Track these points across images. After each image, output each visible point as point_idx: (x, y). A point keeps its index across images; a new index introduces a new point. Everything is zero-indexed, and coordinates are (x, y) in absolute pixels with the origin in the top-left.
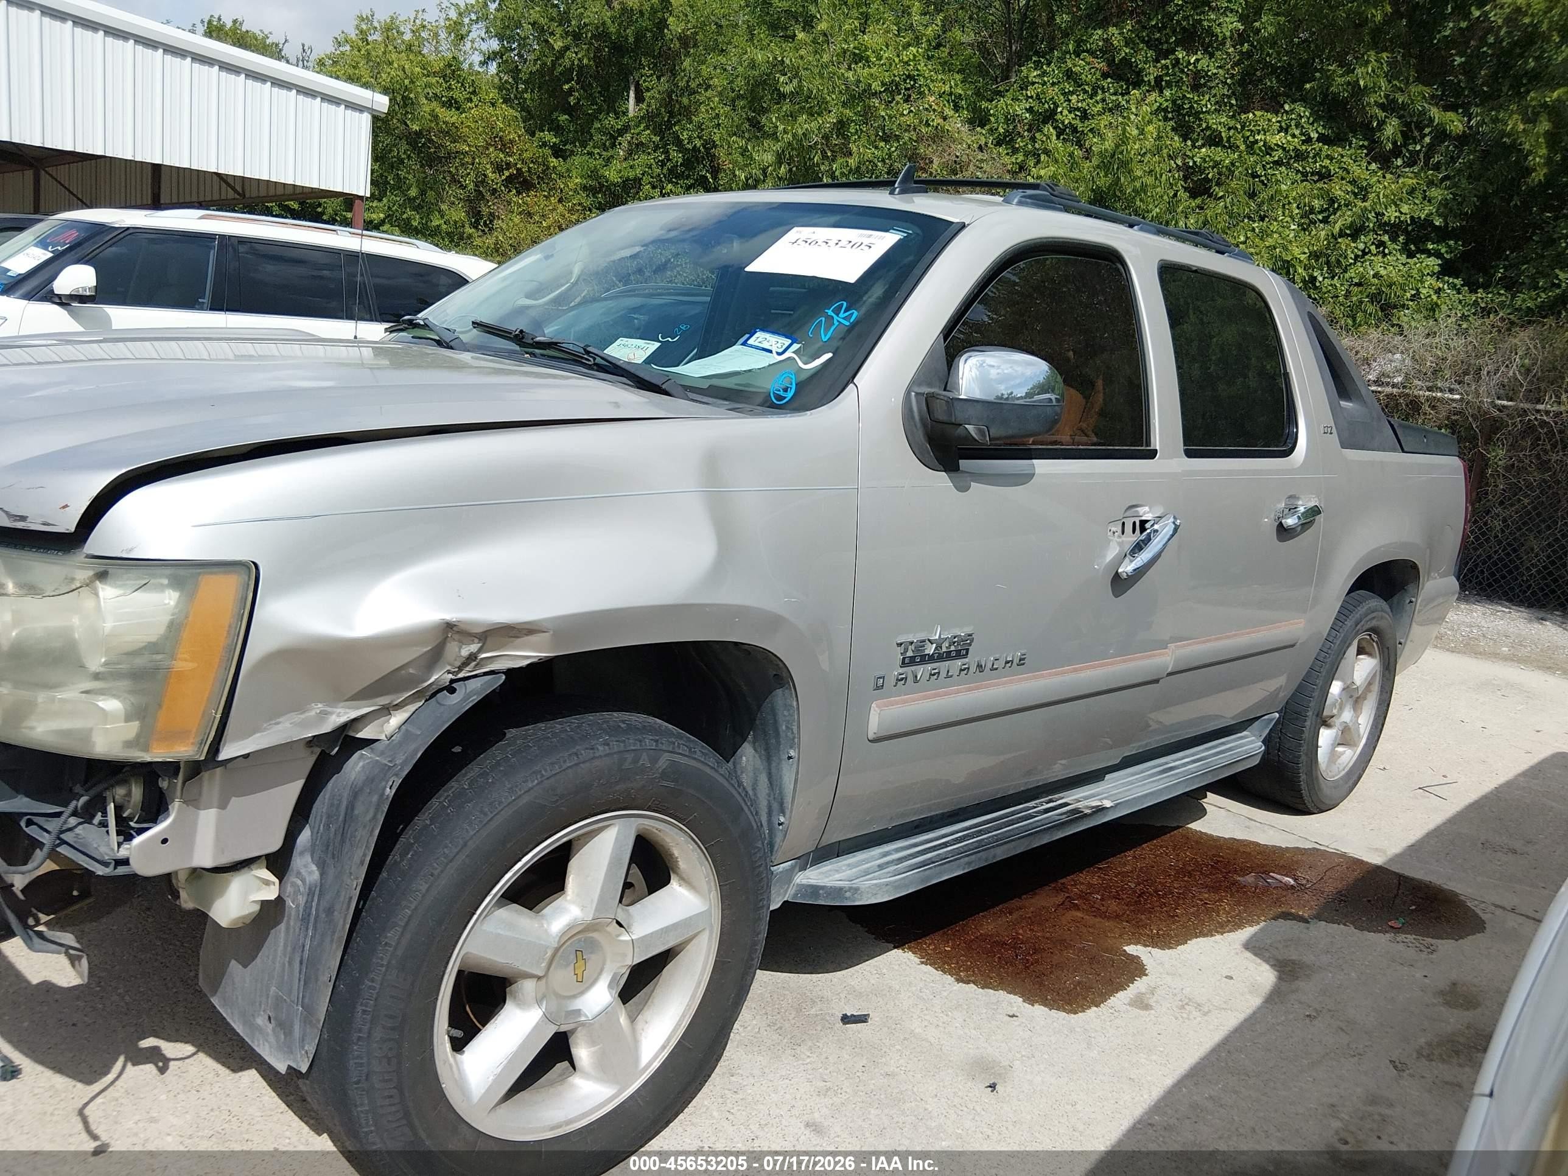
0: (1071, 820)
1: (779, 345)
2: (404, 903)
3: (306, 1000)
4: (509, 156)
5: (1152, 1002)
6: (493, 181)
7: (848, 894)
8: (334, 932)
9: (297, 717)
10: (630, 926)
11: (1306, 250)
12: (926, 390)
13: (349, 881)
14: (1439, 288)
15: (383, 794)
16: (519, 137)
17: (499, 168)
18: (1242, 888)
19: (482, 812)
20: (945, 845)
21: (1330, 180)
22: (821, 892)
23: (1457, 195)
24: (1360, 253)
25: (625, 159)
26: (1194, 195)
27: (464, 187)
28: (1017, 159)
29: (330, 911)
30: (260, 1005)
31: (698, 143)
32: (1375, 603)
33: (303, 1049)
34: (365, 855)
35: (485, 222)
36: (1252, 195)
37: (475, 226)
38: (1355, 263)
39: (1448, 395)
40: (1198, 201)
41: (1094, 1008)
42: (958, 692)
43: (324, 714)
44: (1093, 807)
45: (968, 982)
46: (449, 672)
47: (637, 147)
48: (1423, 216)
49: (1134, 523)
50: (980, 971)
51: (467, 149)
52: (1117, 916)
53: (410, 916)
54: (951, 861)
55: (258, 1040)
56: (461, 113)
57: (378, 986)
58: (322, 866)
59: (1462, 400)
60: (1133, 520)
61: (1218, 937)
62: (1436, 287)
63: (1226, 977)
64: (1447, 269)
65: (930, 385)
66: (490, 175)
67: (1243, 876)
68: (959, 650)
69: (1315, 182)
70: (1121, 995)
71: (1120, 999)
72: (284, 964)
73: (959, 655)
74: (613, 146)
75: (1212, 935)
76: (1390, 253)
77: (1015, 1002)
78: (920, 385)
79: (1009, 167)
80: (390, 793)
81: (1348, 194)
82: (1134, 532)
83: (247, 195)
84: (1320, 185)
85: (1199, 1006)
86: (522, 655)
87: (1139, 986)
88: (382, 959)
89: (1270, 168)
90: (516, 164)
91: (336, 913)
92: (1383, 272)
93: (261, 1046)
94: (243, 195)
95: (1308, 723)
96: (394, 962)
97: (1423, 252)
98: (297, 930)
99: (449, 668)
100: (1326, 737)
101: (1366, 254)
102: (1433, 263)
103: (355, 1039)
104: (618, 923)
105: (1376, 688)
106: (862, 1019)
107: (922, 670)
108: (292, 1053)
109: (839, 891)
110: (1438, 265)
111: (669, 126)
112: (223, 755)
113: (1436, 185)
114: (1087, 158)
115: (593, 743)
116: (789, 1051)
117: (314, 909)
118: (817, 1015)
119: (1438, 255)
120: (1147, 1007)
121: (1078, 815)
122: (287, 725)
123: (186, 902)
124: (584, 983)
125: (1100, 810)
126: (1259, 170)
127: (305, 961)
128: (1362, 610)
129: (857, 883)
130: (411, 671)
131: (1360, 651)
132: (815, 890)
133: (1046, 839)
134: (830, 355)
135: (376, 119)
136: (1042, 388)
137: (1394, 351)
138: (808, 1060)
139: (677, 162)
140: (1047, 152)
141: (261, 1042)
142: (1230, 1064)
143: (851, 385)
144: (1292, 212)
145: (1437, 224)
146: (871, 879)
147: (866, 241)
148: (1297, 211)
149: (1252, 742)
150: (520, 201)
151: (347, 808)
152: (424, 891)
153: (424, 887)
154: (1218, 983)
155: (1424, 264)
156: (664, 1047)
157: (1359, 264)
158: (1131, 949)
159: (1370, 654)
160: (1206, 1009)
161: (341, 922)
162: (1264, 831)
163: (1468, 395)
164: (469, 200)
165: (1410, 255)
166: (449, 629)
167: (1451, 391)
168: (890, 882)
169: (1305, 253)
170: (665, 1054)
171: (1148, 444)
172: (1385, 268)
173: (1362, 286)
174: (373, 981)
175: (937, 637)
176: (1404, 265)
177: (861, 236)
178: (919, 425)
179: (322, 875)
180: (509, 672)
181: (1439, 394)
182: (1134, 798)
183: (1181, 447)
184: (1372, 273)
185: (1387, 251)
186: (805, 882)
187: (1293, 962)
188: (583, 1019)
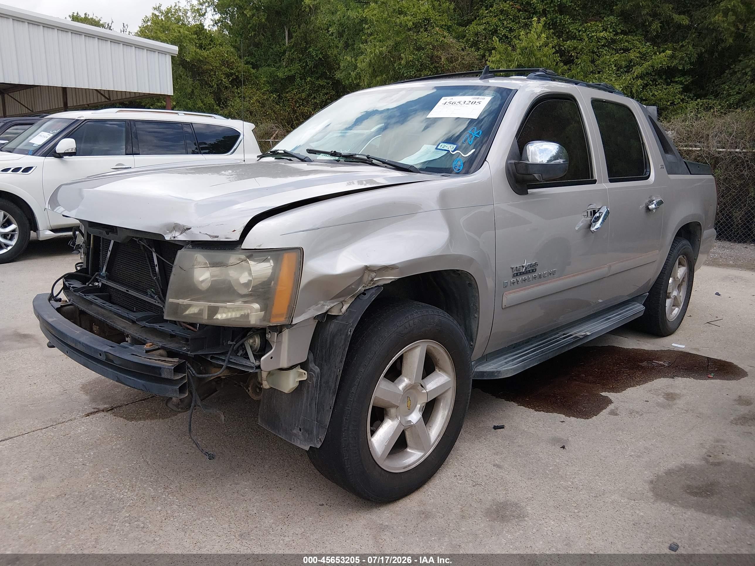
0: (576, 341)
1: (452, 148)
2: (357, 376)
3: (319, 419)
4: (232, 70)
5: (618, 412)
6: (225, 82)
7: (496, 374)
8: (330, 390)
9: (315, 307)
10: (426, 387)
11: (622, 86)
12: (513, 161)
13: (335, 370)
14: (683, 98)
15: (347, 335)
16: (235, 60)
17: (228, 75)
18: (642, 367)
19: (379, 340)
20: (528, 353)
21: (629, 52)
22: (485, 374)
23: (688, 54)
24: (645, 85)
25: (286, 67)
26: (565, 64)
27: (212, 87)
28: (480, 53)
29: (327, 382)
30: (295, 425)
31: (321, 56)
32: (685, 242)
33: (318, 438)
34: (342, 358)
35: (223, 102)
36: (593, 61)
37: (219, 105)
38: (643, 90)
39: (694, 149)
40: (568, 66)
41: (595, 417)
42: (533, 287)
43: (323, 305)
44: (583, 335)
45: (540, 411)
46: (364, 287)
47: (291, 61)
48: (673, 65)
49: (591, 211)
50: (544, 406)
51: (212, 68)
52: (594, 382)
53: (360, 381)
54: (533, 359)
55: (294, 439)
56: (206, 51)
57: (351, 409)
58: (321, 367)
59: (701, 150)
60: (590, 210)
61: (638, 387)
62: (682, 98)
63: (646, 401)
64: (686, 89)
65: (514, 159)
66: (224, 79)
67: (642, 363)
68: (531, 269)
69: (622, 53)
70: (604, 411)
71: (604, 413)
72: (307, 406)
73: (533, 271)
74: (280, 61)
75: (635, 386)
76: (659, 84)
77: (562, 417)
78: (510, 159)
79: (477, 57)
80: (350, 334)
81: (637, 58)
82: (591, 216)
83: (112, 99)
84: (624, 54)
85: (637, 412)
86: (389, 278)
87: (611, 407)
88: (351, 398)
89: (601, 48)
90: (235, 73)
91: (330, 383)
92: (656, 93)
93: (296, 442)
94: (109, 99)
95: (661, 296)
96: (355, 399)
97: (674, 82)
98: (313, 392)
99: (364, 285)
100: (668, 302)
101: (648, 85)
102: (679, 87)
103: (343, 430)
104: (421, 385)
105: (686, 279)
106: (502, 427)
107: (520, 278)
108: (312, 441)
109: (492, 373)
110: (682, 88)
111: (306, 49)
112: (294, 323)
113: (678, 50)
114: (514, 50)
115: (413, 312)
116: (476, 440)
117: (319, 383)
118: (483, 427)
119: (681, 83)
120: (617, 414)
121: (577, 339)
122: (312, 310)
123: (266, 386)
124: (410, 410)
125: (586, 336)
126: (596, 50)
127: (317, 403)
128: (680, 245)
129: (499, 369)
130: (353, 287)
131: (680, 264)
132: (483, 373)
133: (567, 349)
134: (474, 150)
135: (173, 58)
136: (556, 157)
137: (668, 130)
138: (486, 443)
139: (311, 66)
140: (494, 49)
141: (295, 440)
142: (656, 432)
143: (486, 162)
144: (613, 68)
145: (680, 68)
146: (505, 367)
147: (477, 101)
148: (615, 68)
149: (639, 306)
150: (239, 91)
151: (330, 342)
152: (363, 371)
153: (363, 370)
154: (643, 404)
155: (675, 88)
156: (439, 436)
157: (645, 90)
158: (603, 394)
159: (683, 266)
160: (641, 413)
161: (333, 386)
162: (646, 345)
163: (704, 148)
164: (214, 93)
165: (668, 84)
166: (367, 269)
167: (696, 146)
168: (513, 368)
169: (621, 87)
170: (440, 438)
171: (592, 177)
172: (657, 91)
173: (647, 100)
174: (348, 407)
175: (525, 264)
176: (665, 89)
177: (474, 98)
178: (512, 176)
179: (321, 370)
180: (385, 285)
181: (690, 148)
182: (598, 331)
183: (608, 178)
184: (651, 94)
185: (657, 83)
186: (478, 370)
187: (672, 393)
188: (412, 424)
